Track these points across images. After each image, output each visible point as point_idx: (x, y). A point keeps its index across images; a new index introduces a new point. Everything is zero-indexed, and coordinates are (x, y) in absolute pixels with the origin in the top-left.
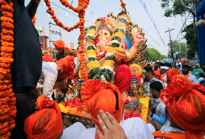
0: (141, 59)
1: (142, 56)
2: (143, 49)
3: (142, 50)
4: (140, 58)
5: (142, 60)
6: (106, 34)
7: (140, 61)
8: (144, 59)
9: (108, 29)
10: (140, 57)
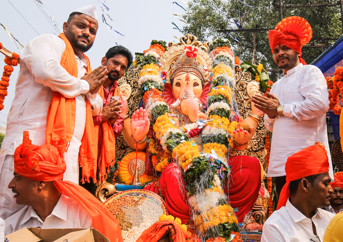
0: (259, 146)
1: (260, 141)
2: (262, 126)
3: (260, 129)
4: (255, 145)
5: (259, 150)
6: (196, 84)
7: (256, 151)
8: (263, 148)
9: (199, 74)
10: (257, 142)
